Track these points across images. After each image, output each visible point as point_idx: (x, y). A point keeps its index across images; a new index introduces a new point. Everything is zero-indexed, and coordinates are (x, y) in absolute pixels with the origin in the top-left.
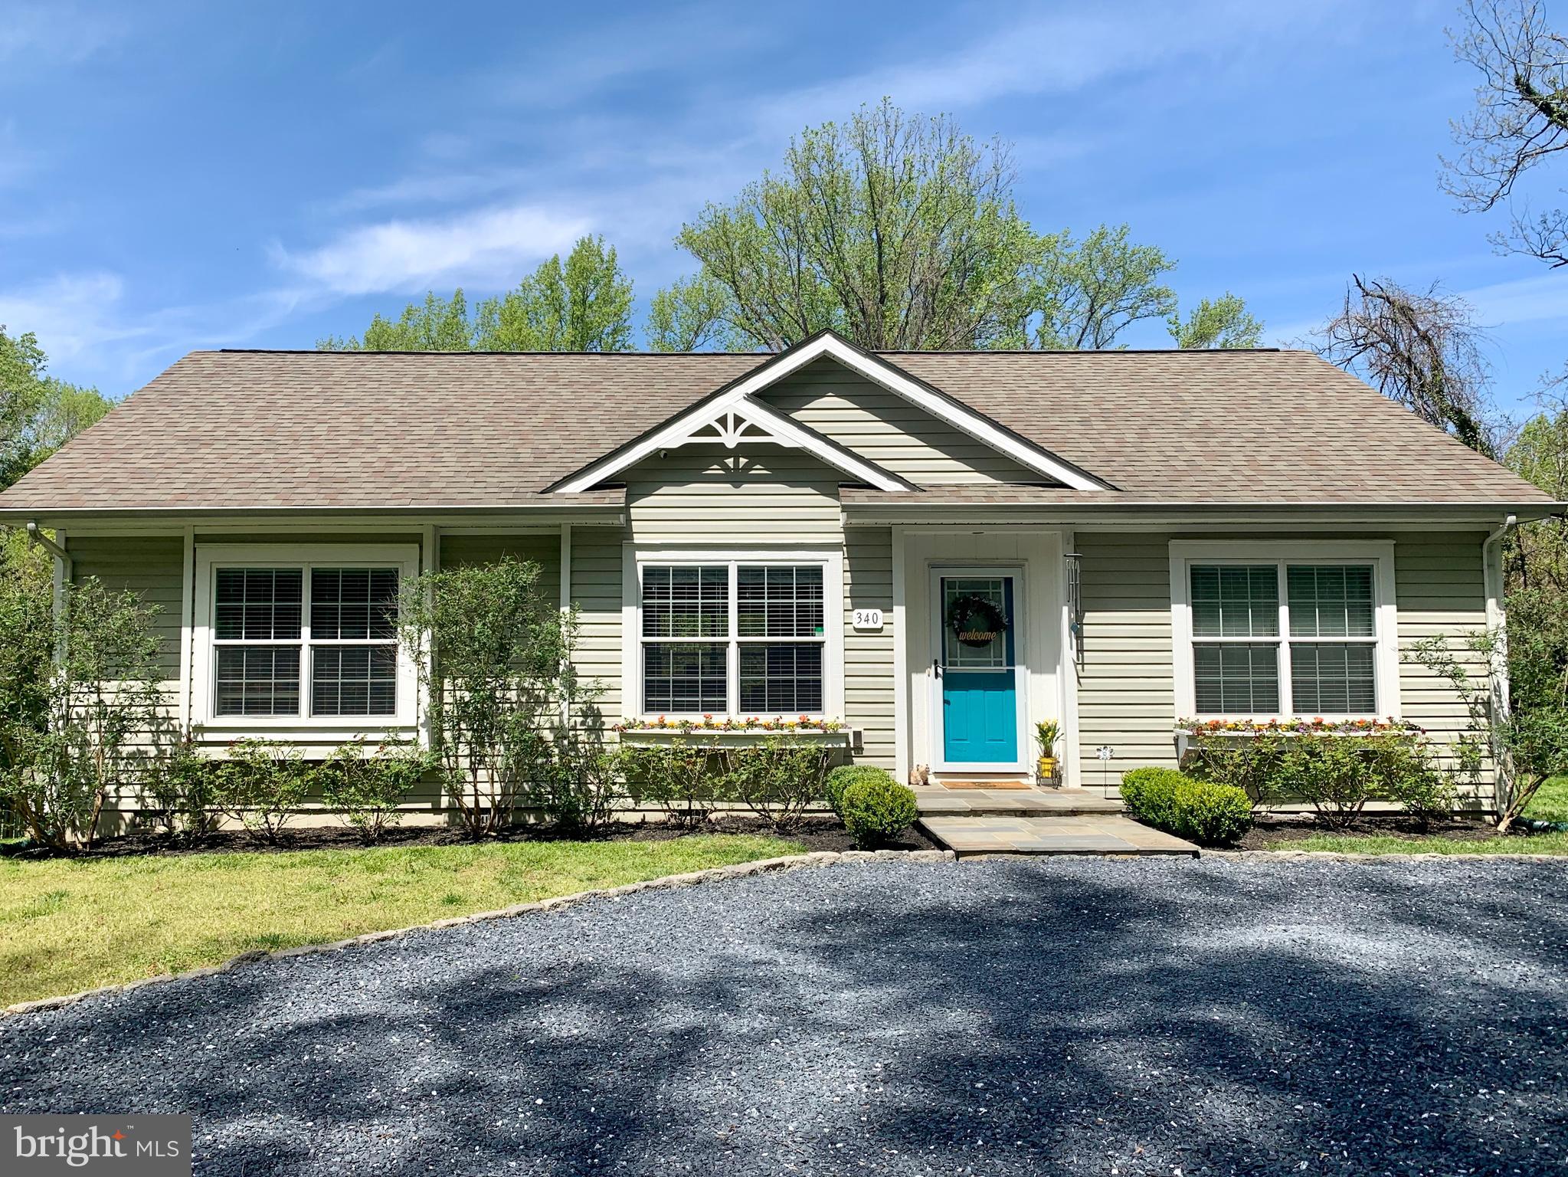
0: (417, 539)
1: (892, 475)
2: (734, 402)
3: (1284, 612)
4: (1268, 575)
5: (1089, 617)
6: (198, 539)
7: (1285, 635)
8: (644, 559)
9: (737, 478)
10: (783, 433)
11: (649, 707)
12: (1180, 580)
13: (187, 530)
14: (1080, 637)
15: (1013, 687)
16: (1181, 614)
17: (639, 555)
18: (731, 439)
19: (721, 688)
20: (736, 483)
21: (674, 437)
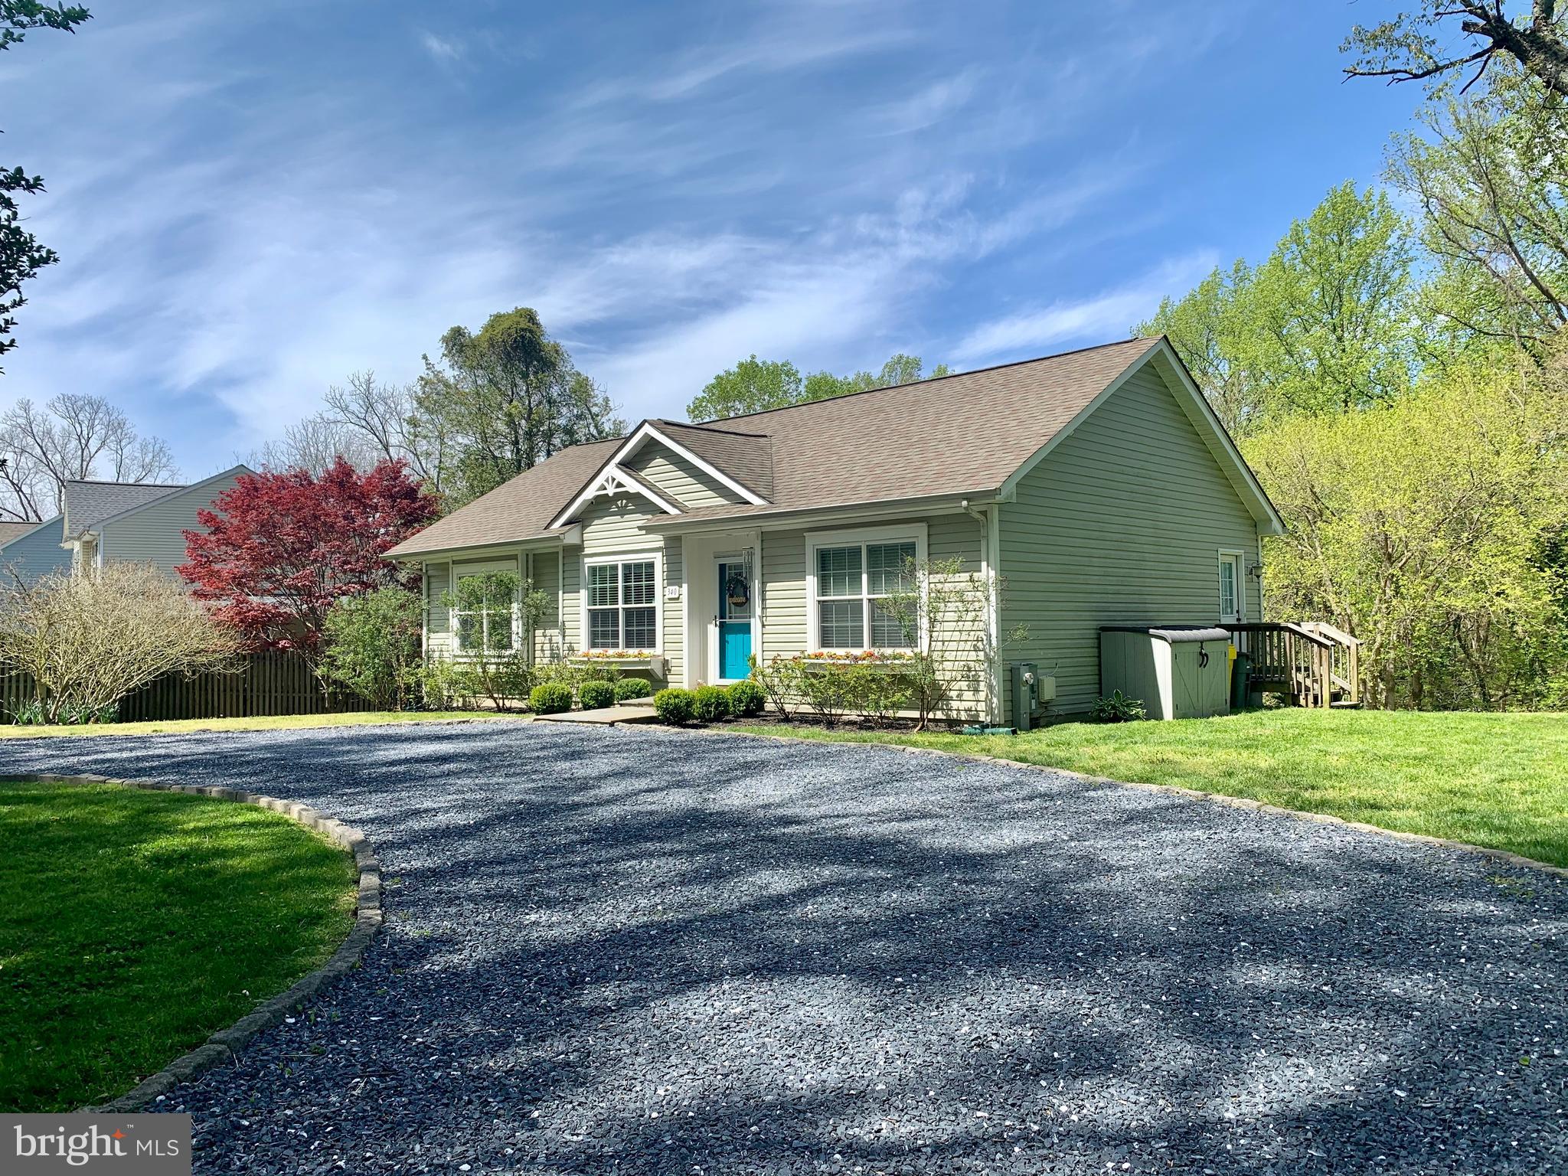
0: (514, 557)
1: (674, 504)
2: (612, 470)
3: (865, 577)
4: (856, 552)
5: (769, 586)
6: (454, 562)
7: (865, 595)
8: (589, 562)
9: (622, 512)
10: (632, 486)
11: (594, 645)
12: (811, 561)
13: (447, 558)
14: (764, 600)
15: (749, 632)
16: (811, 582)
17: (586, 560)
18: (611, 491)
19: (616, 635)
20: (622, 515)
21: (590, 493)
